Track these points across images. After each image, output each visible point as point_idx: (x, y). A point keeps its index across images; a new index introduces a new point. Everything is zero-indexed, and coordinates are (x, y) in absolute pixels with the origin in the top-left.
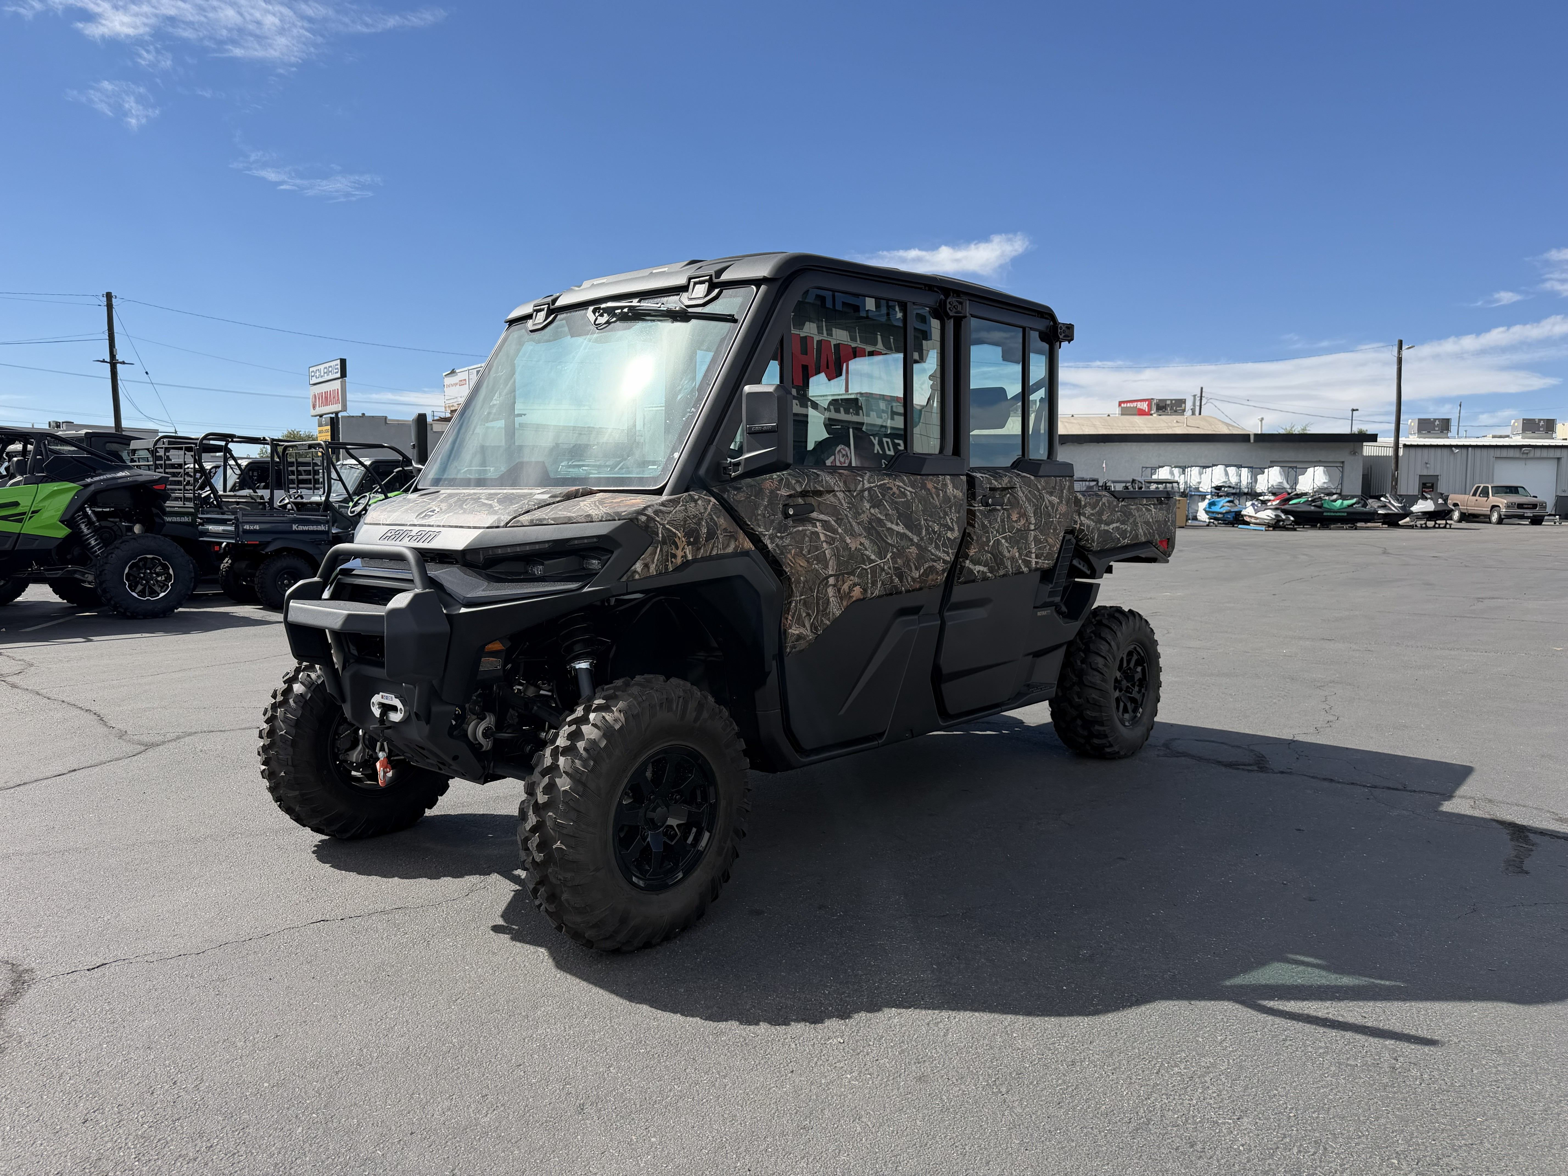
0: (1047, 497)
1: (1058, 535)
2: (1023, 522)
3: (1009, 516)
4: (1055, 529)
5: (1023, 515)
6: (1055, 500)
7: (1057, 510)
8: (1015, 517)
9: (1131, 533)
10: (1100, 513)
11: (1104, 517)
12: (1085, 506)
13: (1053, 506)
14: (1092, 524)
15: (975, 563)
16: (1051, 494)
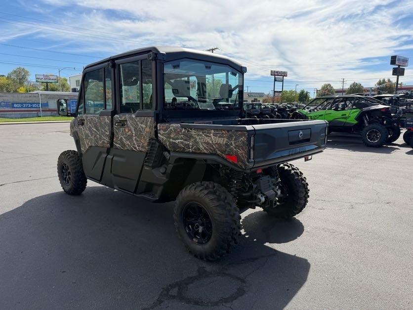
0: (140, 124)
1: (146, 140)
2: (130, 132)
3: (125, 130)
4: (144, 137)
5: (130, 130)
6: (144, 126)
7: (145, 130)
8: (127, 131)
9: (193, 146)
10: (169, 134)
11: (172, 136)
12: (160, 130)
13: (142, 128)
14: (165, 138)
15: (117, 143)
16: (142, 123)
